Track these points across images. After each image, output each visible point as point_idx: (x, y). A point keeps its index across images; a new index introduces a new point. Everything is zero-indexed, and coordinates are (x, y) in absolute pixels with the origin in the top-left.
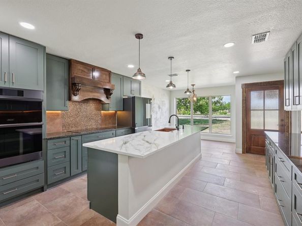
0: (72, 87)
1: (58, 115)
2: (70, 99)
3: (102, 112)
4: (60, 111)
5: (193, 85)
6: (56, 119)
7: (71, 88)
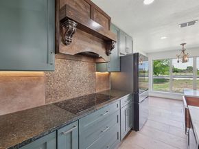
0: (61, 28)
1: (39, 78)
2: (56, 51)
3: (97, 73)
4: (42, 73)
5: (183, 45)
6: (35, 86)
7: (58, 30)
